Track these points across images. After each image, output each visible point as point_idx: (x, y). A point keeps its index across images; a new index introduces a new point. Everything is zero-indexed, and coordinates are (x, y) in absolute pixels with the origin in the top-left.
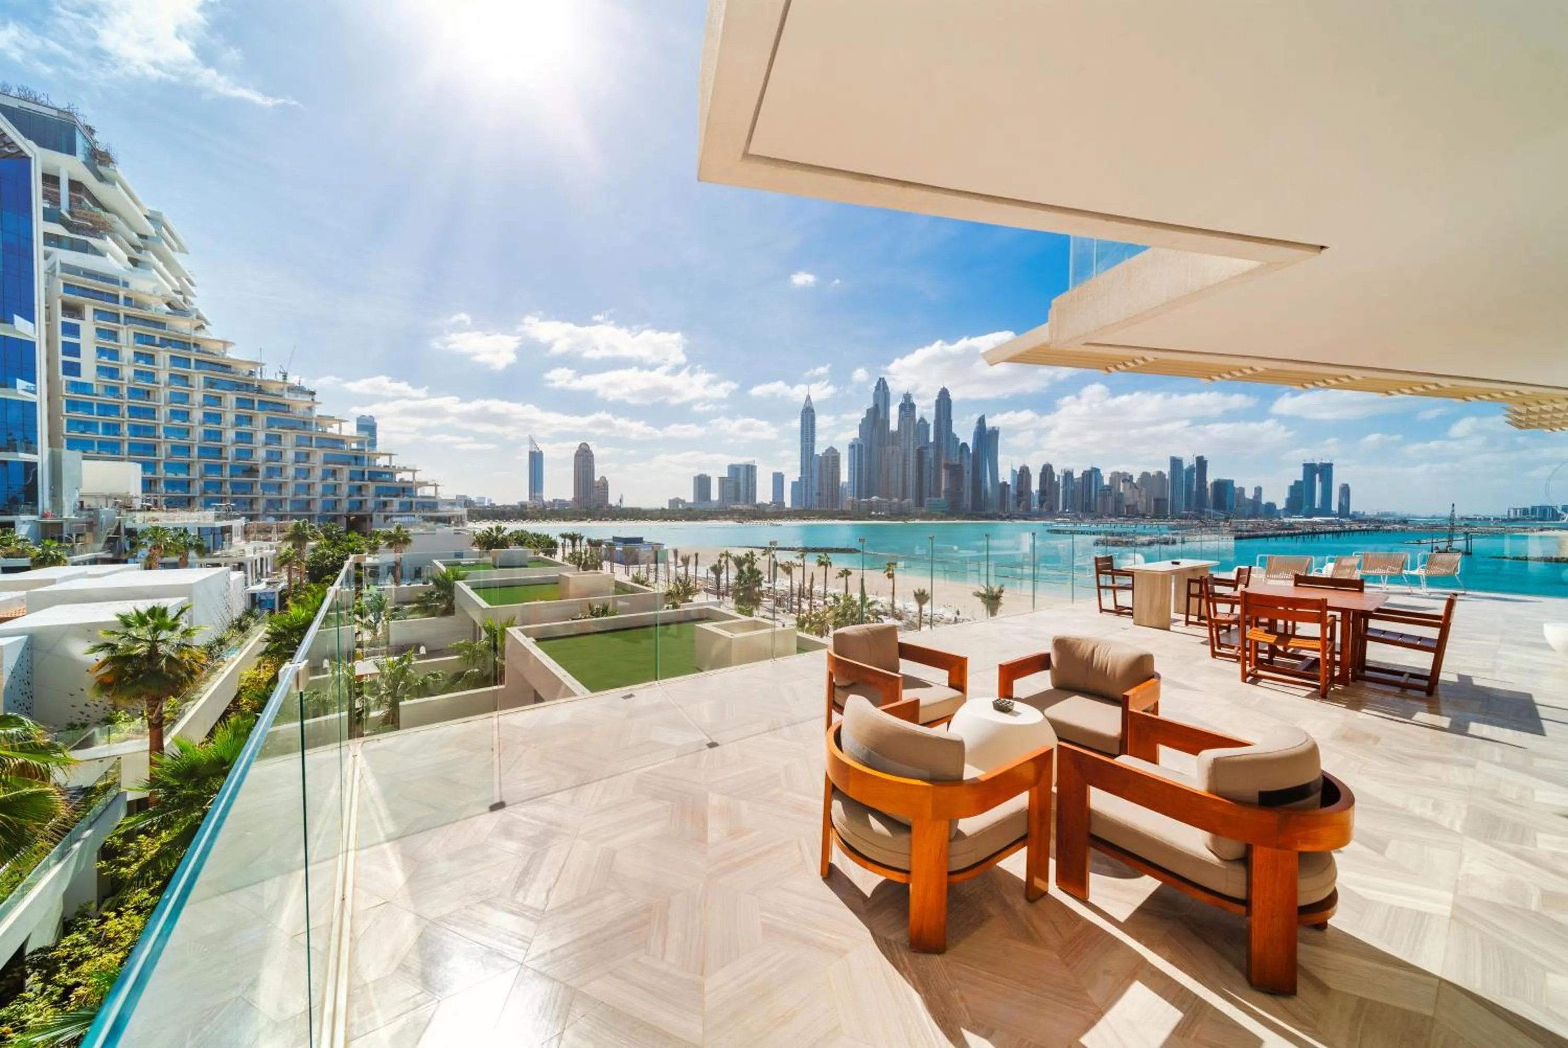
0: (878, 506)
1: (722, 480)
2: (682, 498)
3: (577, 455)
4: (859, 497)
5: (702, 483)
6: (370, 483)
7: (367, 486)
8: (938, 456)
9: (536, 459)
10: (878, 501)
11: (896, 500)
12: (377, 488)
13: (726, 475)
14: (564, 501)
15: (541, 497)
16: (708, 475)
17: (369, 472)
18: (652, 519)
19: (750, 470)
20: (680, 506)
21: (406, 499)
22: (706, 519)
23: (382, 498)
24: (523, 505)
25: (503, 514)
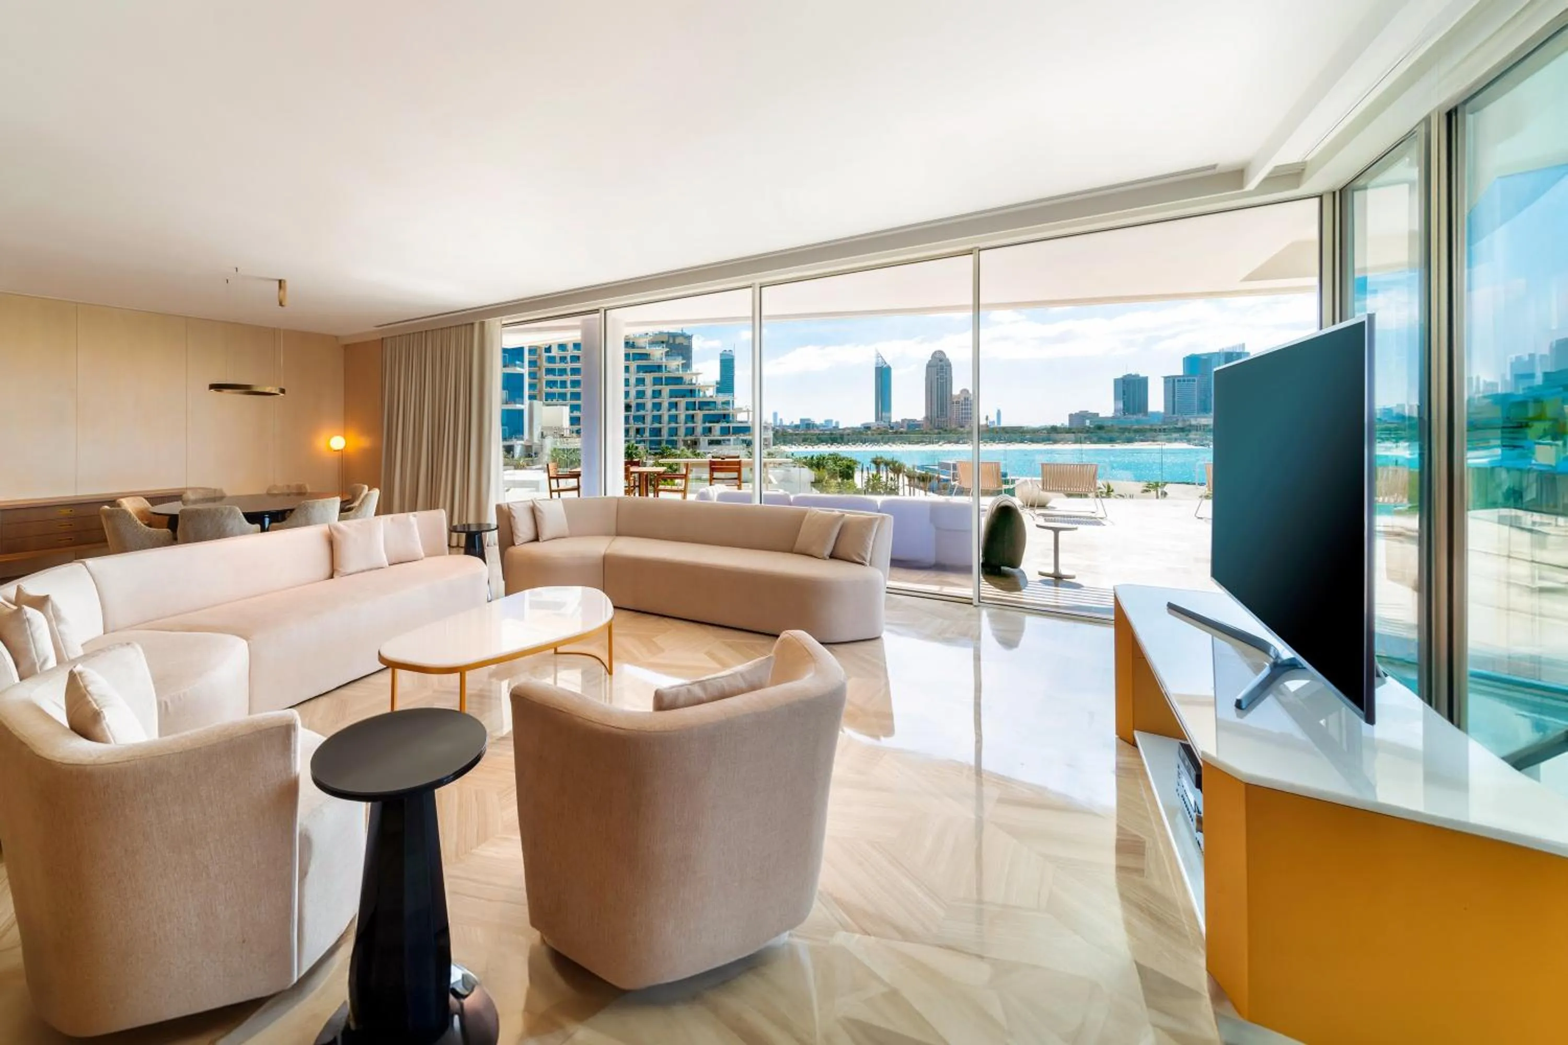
3: (929, 366)
6: (699, 412)
7: (697, 414)
9: (883, 375)
12: (704, 415)
13: (1181, 373)
14: (914, 421)
15: (890, 418)
16: (1142, 375)
17: (699, 402)
20: (1088, 423)
21: (725, 425)
23: (708, 425)
24: (867, 428)
25: (842, 436)
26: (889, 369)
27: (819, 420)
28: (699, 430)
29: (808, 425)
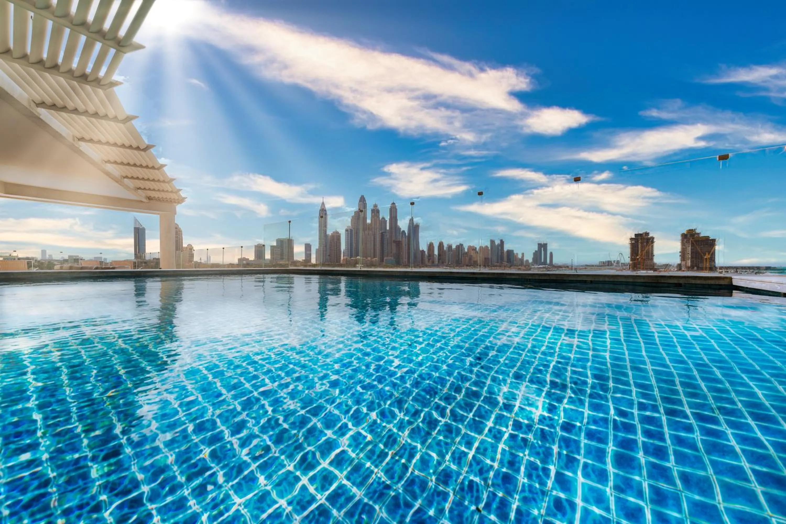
1: (272, 247)
2: (247, 257)
5: (260, 249)
8: (391, 237)
9: (139, 232)
11: (369, 259)
13: (275, 244)
16: (264, 244)
19: (290, 241)
26: (144, 230)
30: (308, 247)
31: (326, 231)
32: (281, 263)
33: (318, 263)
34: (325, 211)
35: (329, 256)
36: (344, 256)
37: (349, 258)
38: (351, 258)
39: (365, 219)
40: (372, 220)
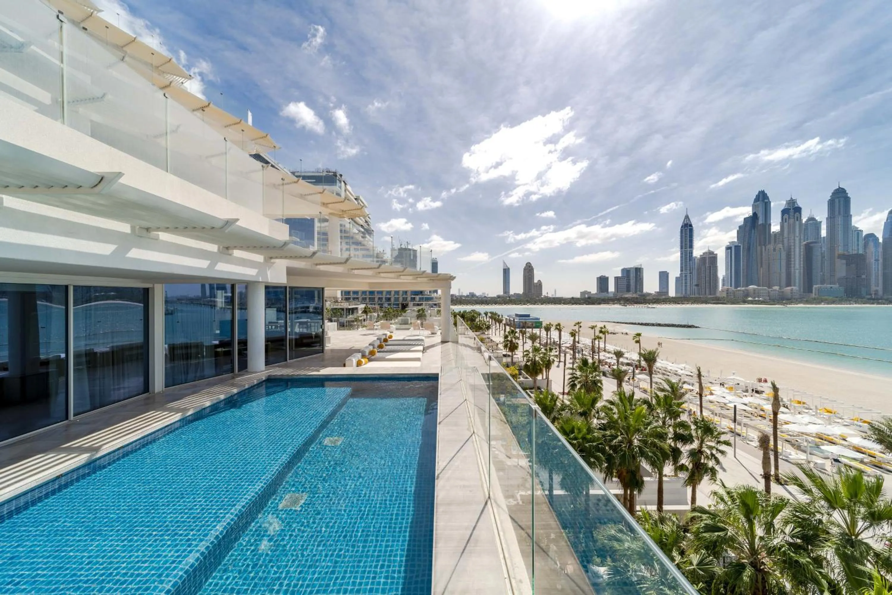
0: (755, 293)
1: (617, 279)
2: (588, 291)
3: (525, 269)
4: (737, 286)
5: (603, 281)
8: (832, 249)
9: (506, 272)
10: (754, 290)
11: (776, 288)
13: (620, 275)
14: (519, 293)
15: (509, 292)
16: (607, 276)
18: (564, 304)
19: (638, 271)
20: (586, 296)
22: (599, 304)
25: (486, 301)
26: (509, 269)
27: (478, 293)
28: (409, 299)
29: (472, 295)
30: (664, 276)
31: (691, 253)
32: (626, 296)
33: (679, 295)
34: (691, 226)
35: (697, 285)
36: (723, 285)
37: (733, 288)
38: (736, 287)
39: (767, 225)
40: (782, 227)
